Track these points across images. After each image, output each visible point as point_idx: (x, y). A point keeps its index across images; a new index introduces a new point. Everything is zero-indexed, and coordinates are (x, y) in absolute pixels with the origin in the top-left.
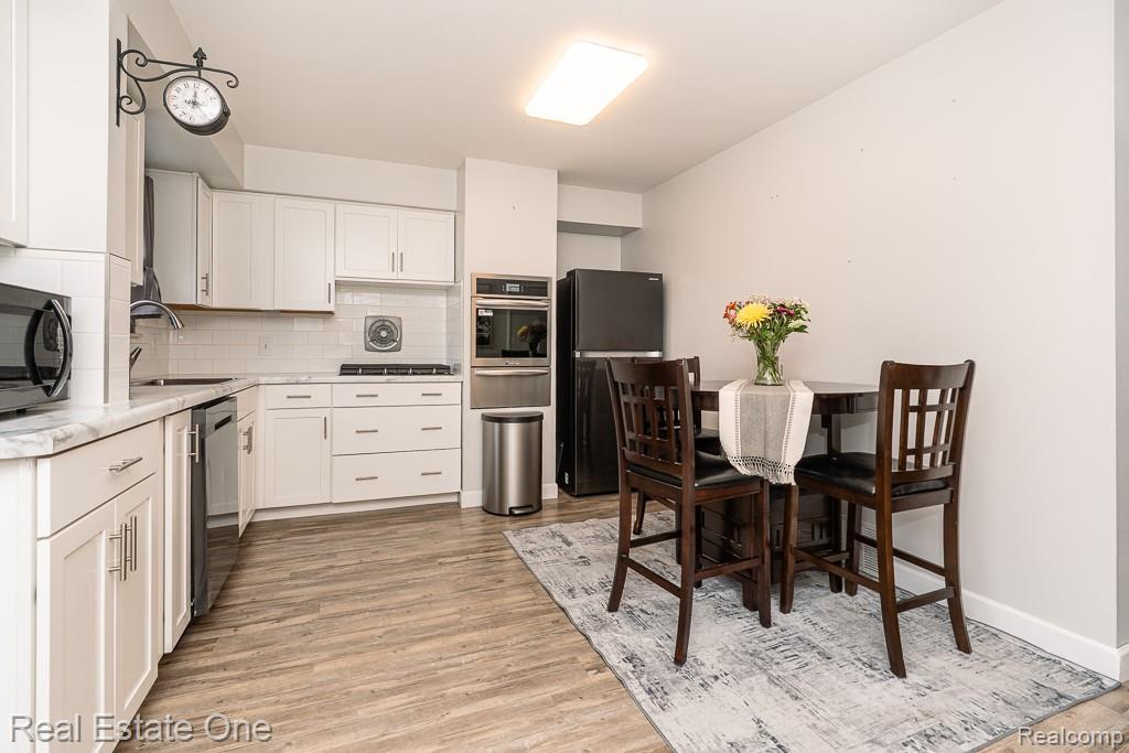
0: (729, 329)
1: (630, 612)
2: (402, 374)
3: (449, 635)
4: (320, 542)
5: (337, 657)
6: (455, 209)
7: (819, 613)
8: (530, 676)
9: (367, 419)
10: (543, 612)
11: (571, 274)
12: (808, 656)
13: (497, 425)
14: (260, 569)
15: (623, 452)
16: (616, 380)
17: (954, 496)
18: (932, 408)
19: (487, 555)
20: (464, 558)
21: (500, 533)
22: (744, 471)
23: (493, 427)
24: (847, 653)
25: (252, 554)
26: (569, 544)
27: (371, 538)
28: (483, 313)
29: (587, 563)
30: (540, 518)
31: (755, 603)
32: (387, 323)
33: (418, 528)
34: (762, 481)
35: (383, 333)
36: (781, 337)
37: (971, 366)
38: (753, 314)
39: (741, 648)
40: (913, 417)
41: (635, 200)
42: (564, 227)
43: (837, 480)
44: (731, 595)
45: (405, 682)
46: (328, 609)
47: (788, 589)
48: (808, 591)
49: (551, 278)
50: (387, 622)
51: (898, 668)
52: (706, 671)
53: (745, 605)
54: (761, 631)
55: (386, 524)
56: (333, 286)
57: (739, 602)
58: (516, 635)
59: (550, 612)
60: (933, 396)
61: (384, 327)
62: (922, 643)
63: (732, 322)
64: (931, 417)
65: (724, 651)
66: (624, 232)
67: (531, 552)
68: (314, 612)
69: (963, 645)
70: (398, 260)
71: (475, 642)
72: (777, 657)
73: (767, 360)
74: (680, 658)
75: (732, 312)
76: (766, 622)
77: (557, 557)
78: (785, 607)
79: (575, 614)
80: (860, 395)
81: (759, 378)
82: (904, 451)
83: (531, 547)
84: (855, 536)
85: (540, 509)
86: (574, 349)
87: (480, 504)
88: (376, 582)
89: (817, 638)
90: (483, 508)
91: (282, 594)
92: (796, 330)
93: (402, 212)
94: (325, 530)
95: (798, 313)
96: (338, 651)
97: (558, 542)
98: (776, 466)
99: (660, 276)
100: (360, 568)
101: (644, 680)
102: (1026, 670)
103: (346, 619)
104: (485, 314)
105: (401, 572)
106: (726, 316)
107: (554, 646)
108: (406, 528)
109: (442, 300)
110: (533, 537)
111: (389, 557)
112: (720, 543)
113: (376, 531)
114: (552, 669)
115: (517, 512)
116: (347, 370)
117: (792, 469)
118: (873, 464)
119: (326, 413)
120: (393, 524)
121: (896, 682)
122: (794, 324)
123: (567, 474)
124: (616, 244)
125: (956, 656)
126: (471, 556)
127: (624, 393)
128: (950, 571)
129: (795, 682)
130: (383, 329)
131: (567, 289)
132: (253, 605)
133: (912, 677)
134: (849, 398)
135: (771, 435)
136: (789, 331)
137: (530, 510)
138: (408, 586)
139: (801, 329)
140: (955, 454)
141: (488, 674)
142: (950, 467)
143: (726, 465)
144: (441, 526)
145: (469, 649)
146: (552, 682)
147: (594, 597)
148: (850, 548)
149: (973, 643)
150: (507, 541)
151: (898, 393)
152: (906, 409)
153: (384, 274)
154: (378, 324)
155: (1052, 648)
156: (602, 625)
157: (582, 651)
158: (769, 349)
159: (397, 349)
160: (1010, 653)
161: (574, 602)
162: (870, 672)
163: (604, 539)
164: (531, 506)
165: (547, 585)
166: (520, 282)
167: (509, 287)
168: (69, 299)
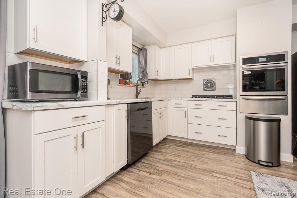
2: (212, 98)
4: (179, 150)
6: (235, 34)
9: (199, 113)
13: (252, 121)
14: (159, 154)
19: (237, 180)
20: (225, 177)
21: (249, 171)
23: (250, 121)
25: (161, 148)
27: (195, 154)
28: (246, 73)
30: (278, 171)
32: (211, 81)
33: (213, 156)
35: (209, 84)
46: (165, 177)
49: (287, 52)
56: (191, 70)
61: (210, 82)
67: (263, 190)
68: (160, 176)
70: (212, 58)
83: (264, 186)
88: (185, 173)
90: (245, 155)
91: (158, 165)
94: (183, 147)
97: (284, 190)
100: (184, 164)
103: (166, 184)
105: (196, 173)
108: (209, 154)
110: (268, 181)
111: (196, 164)
113: (198, 152)
115: (262, 163)
116: (194, 96)
119: (186, 110)
120: (205, 151)
126: (228, 178)
132: (149, 165)
137: (271, 165)
138: (195, 181)
150: (251, 177)
154: (208, 82)
159: (215, 90)
166: (267, 57)
167: (260, 60)
168: (87, 72)
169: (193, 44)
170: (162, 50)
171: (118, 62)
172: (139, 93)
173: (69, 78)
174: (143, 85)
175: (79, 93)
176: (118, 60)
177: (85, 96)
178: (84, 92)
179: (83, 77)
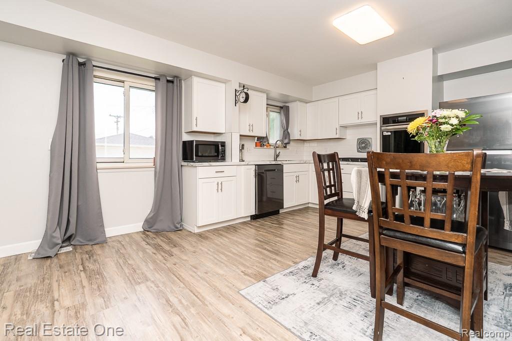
28: (385, 134)
32: (365, 141)
35: (364, 145)
49: (426, 111)
56: (339, 128)
61: (364, 143)
70: (360, 115)
93: (363, 94)
154: (362, 141)
166: (406, 116)
168: (225, 142)
169: (341, 98)
170: (308, 104)
171: (251, 129)
172: (277, 156)
173: (213, 147)
174: (285, 147)
175: (220, 156)
176: (251, 127)
177: (223, 159)
178: (223, 156)
179: (222, 146)
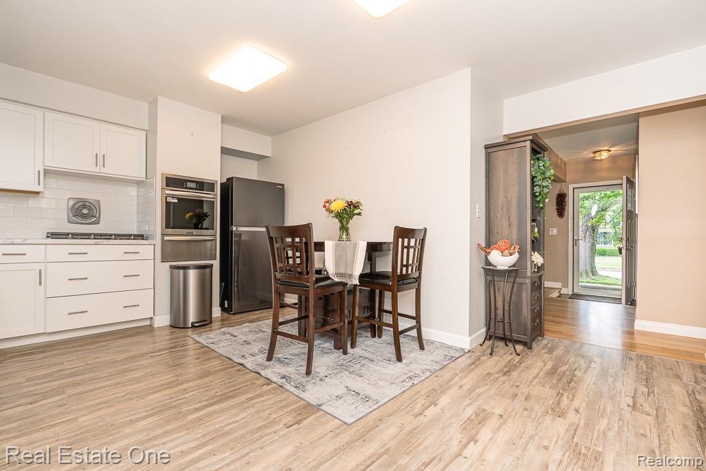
0: (327, 213)
1: (279, 360)
2: (105, 239)
3: (173, 387)
5: (93, 411)
6: (147, 129)
7: (367, 346)
8: (231, 394)
10: (229, 368)
11: (230, 180)
12: (364, 362)
13: (181, 271)
15: (275, 275)
16: (272, 235)
17: (419, 285)
18: (412, 247)
19: (183, 348)
20: (167, 352)
22: (337, 280)
23: (179, 273)
24: (380, 358)
26: (235, 337)
28: (170, 200)
29: (249, 343)
30: (211, 327)
31: (340, 347)
34: (345, 284)
35: (84, 211)
36: (351, 217)
37: (426, 229)
38: (338, 206)
39: (335, 364)
40: (405, 250)
41: (268, 140)
42: (225, 151)
43: (376, 281)
44: (329, 345)
45: (152, 412)
46: (72, 391)
47: (354, 337)
48: (362, 339)
49: (217, 181)
50: (124, 389)
51: (399, 359)
52: (322, 375)
53: (335, 348)
54: (344, 356)
55: (97, 342)
57: (332, 347)
58: (216, 380)
59: (234, 367)
60: (413, 242)
61: (84, 206)
62: (407, 350)
63: (328, 210)
64: (412, 251)
65: (328, 367)
66: (259, 158)
67: (212, 343)
68: (62, 394)
69: (422, 348)
70: (100, 159)
71: (191, 387)
72: (351, 364)
73: (344, 228)
74: (308, 373)
75: (327, 204)
76: (345, 353)
77: (230, 343)
78: (353, 346)
79: (249, 365)
80: (385, 243)
81: (341, 237)
82: (402, 266)
83: (212, 341)
84: (382, 310)
85: (211, 322)
86: (232, 225)
87: (169, 324)
88: (105, 372)
89: (367, 355)
90: (171, 325)
92: (357, 214)
93: (103, 125)
95: (358, 206)
96: (93, 409)
97: (228, 336)
98: (350, 276)
99: (283, 185)
100: (88, 367)
101: (292, 383)
102: (442, 352)
103: (90, 393)
104: (171, 201)
106: (324, 206)
107: (240, 380)
109: (133, 191)
110: (211, 336)
112: (322, 320)
114: (242, 389)
115: (197, 325)
116: (53, 235)
117: (357, 278)
118: (391, 274)
119: (40, 266)
121: (399, 363)
122: (356, 211)
123: (226, 302)
124: (254, 164)
125: (420, 352)
126: (172, 350)
127: (276, 243)
128: (417, 318)
129: (360, 371)
130: (85, 208)
131: (227, 189)
133: (404, 361)
134: (381, 244)
135: (349, 261)
136: (354, 215)
137: (206, 323)
138: (133, 370)
139: (359, 214)
140: (419, 268)
141: (205, 398)
142: (418, 273)
143: (329, 278)
144: (144, 338)
145: (188, 391)
146: (244, 394)
147: (257, 357)
148: (379, 316)
149: (425, 346)
150: (194, 340)
151: (400, 240)
152: (403, 247)
153: (88, 167)
154: (80, 204)
155: (450, 343)
156: (266, 367)
157: (256, 379)
158: (345, 223)
159: (97, 222)
160: (437, 348)
161: (247, 360)
162: (389, 362)
163: (256, 332)
164: (206, 320)
165: (228, 356)
166: (197, 182)
167: (189, 185)
169: (49, 115)
